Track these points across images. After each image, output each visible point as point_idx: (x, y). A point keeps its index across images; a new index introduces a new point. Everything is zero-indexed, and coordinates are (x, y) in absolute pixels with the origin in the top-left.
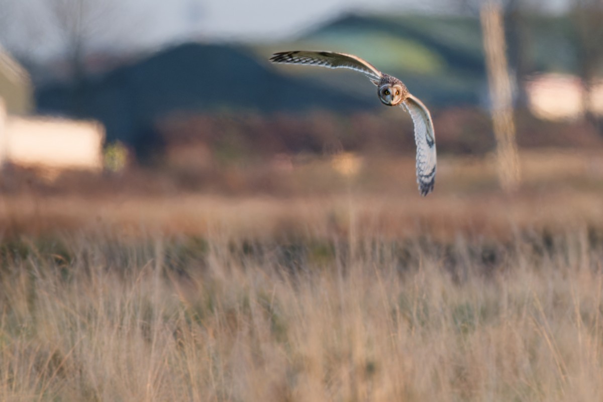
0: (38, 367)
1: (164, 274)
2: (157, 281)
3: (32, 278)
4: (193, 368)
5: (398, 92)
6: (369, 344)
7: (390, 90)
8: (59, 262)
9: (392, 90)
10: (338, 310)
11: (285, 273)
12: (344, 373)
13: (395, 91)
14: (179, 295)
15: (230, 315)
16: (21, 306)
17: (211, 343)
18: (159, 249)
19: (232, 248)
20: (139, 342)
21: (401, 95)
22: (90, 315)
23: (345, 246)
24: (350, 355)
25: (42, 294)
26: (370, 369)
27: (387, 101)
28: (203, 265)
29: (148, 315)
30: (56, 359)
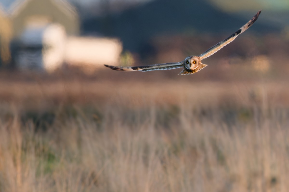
0: (83, 180)
1: (156, 127)
2: (151, 130)
3: (79, 129)
4: (172, 181)
5: (195, 62)
6: (273, 166)
7: (189, 61)
8: (95, 120)
9: (190, 60)
10: (256, 147)
11: (225, 126)
12: (259, 183)
13: (192, 61)
14: (164, 139)
15: (194, 150)
16: (74, 146)
17: (182, 167)
18: (153, 113)
19: (194, 112)
20: (141, 166)
21: (198, 64)
22: (113, 150)
23: (260, 111)
24: (262, 173)
25: (86, 138)
26: (274, 181)
27: (189, 68)
28: (178, 122)
29: (146, 150)
30: (93, 176)
